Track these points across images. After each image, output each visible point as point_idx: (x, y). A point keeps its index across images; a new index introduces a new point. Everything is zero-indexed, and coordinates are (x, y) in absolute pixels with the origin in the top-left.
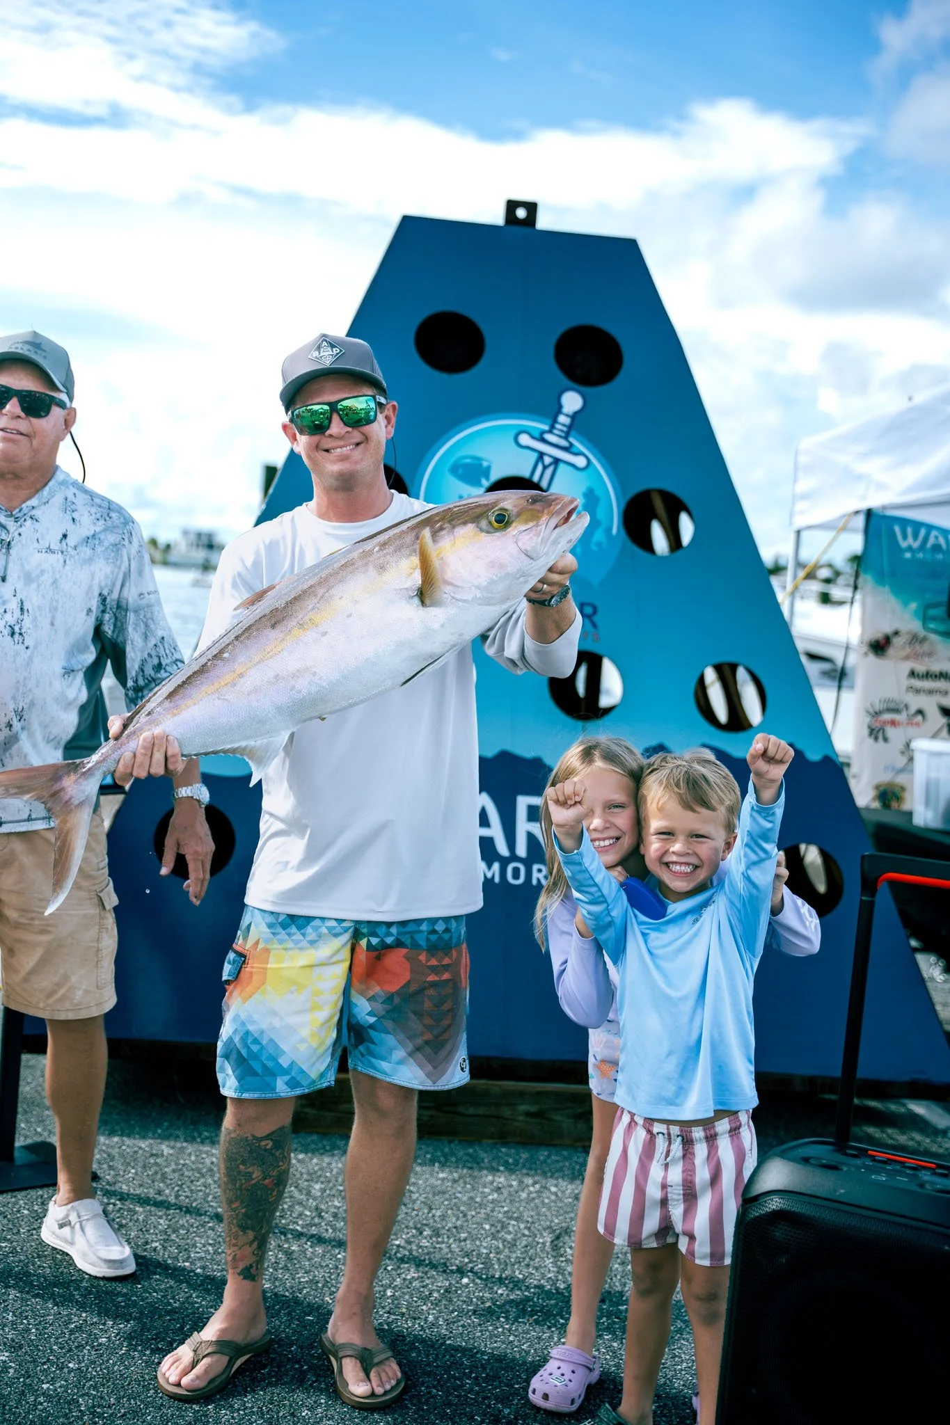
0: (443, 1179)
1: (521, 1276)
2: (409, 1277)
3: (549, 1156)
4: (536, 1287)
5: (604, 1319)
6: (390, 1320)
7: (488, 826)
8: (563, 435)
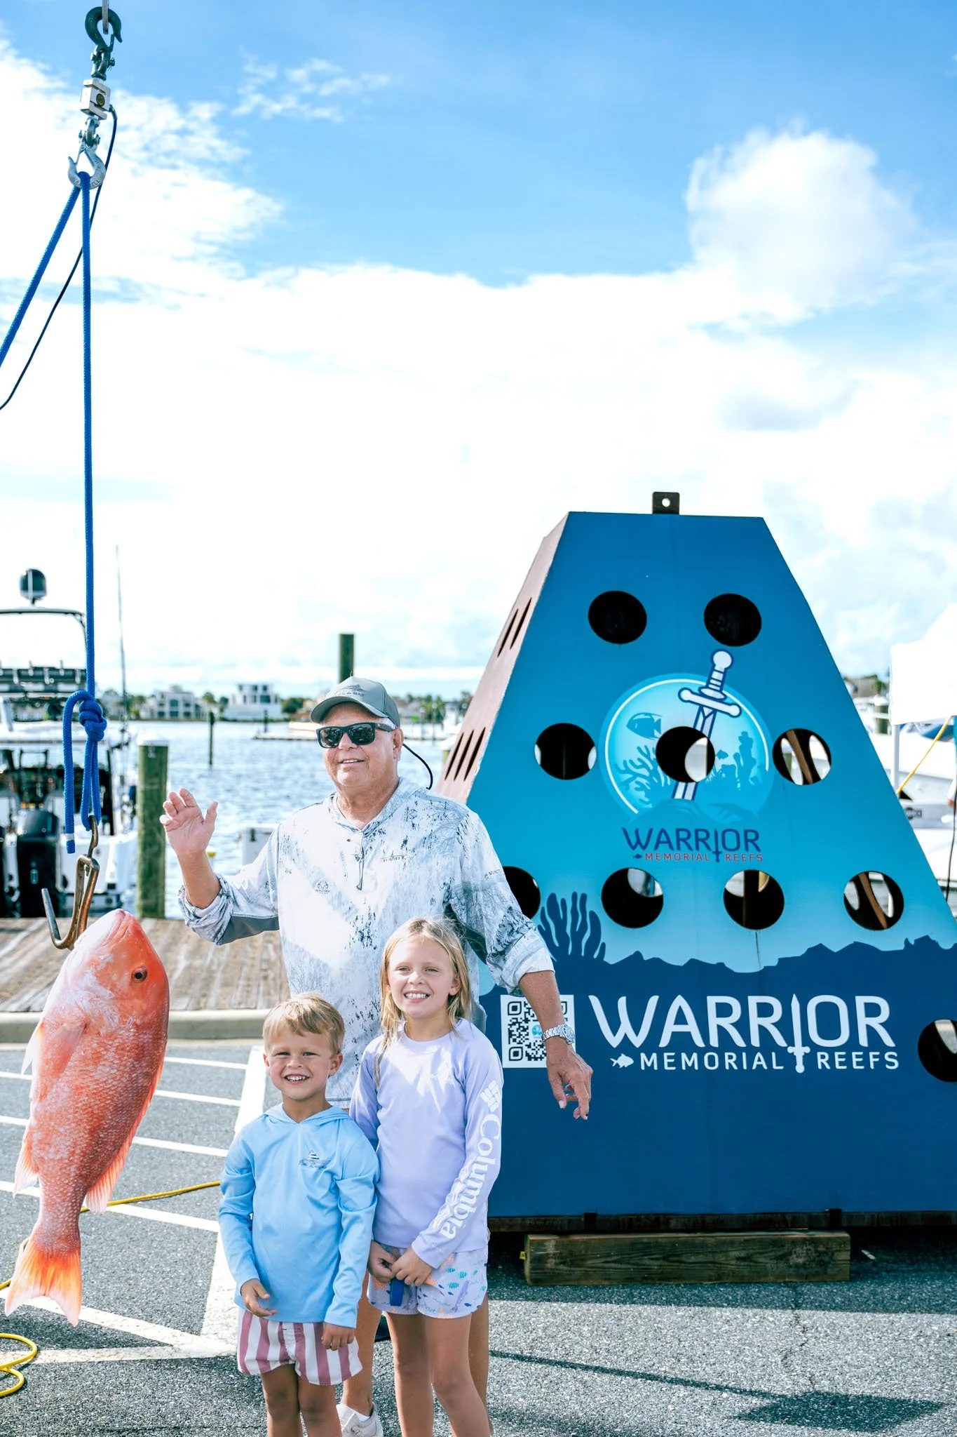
0: (682, 1317)
1: (766, 1389)
2: (681, 1395)
3: (759, 1292)
4: (780, 1396)
5: (839, 1417)
6: (678, 1428)
7: (686, 1023)
8: (718, 688)
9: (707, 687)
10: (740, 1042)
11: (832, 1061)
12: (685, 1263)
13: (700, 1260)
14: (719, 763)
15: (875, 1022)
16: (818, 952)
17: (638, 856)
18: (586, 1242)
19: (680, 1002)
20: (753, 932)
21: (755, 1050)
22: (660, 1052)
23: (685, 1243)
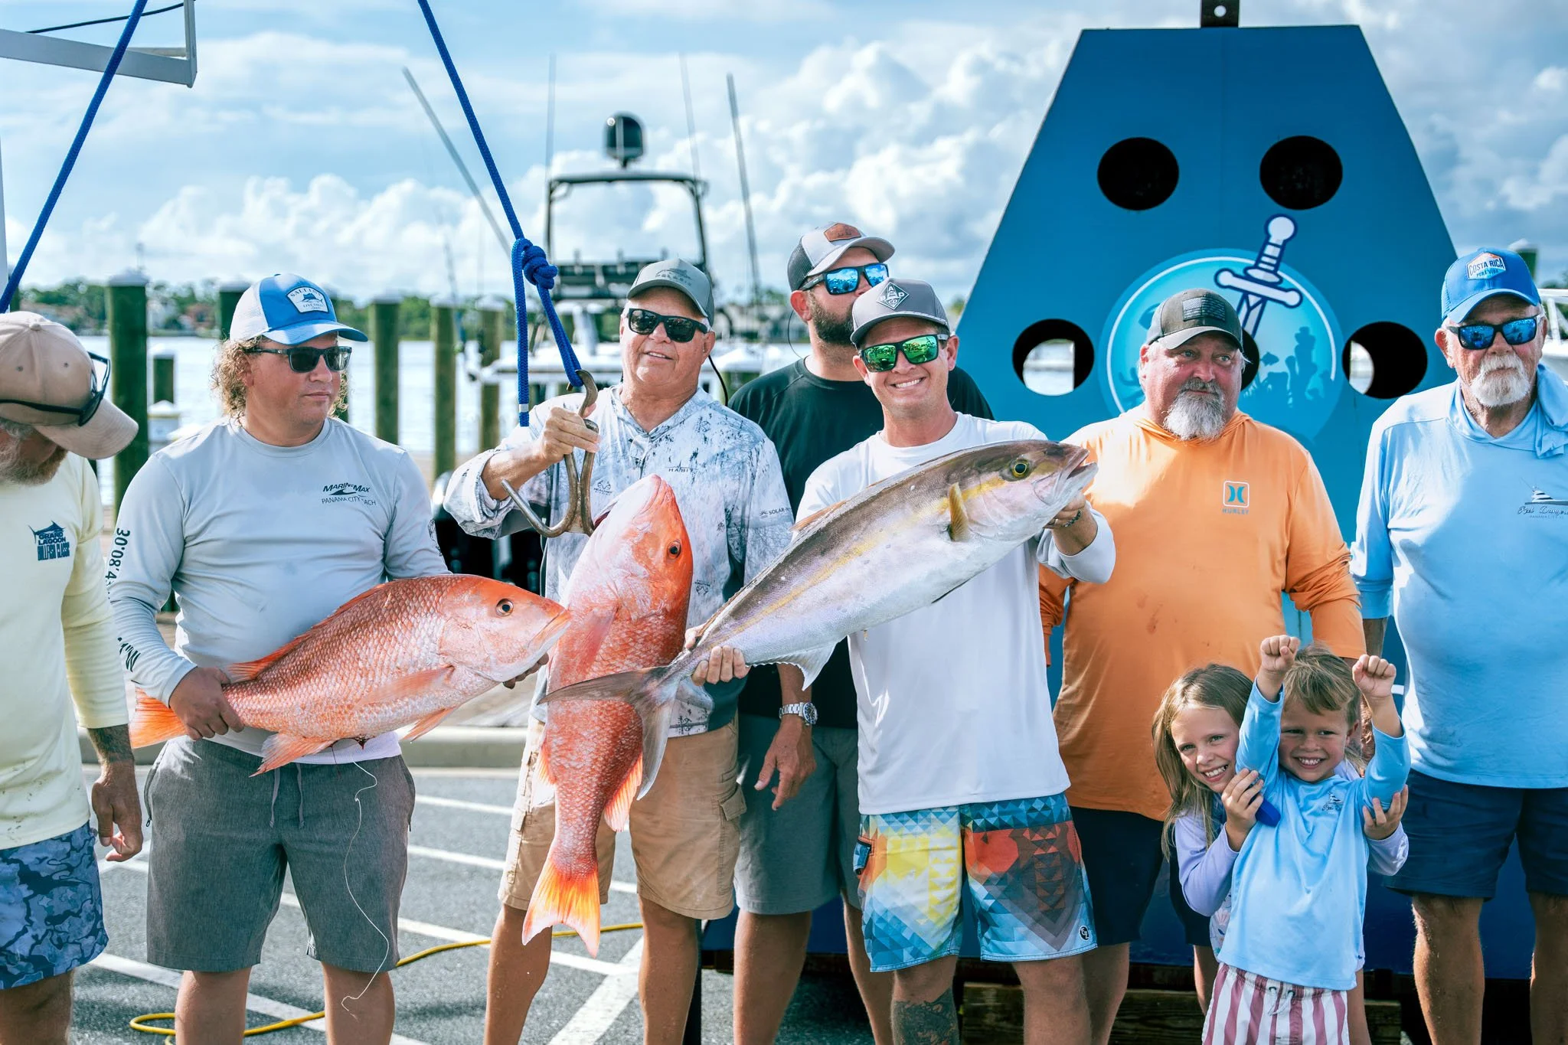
8: (1272, 268)
9: (1256, 267)
12: (1169, 1028)
13: (1191, 1025)
14: (1264, 371)
23: (1170, 1001)
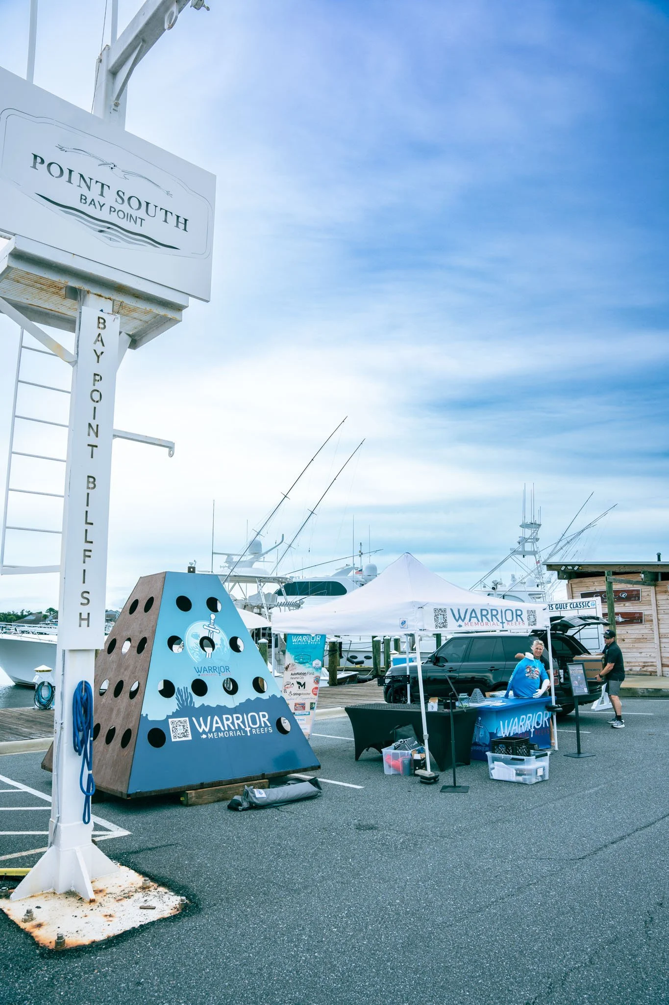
7: (218, 724)
8: (213, 625)
10: (233, 728)
11: (256, 731)
14: (216, 647)
15: (265, 719)
16: (249, 700)
17: (199, 675)
18: (202, 791)
19: (216, 718)
20: (232, 696)
21: (237, 730)
22: (213, 733)
